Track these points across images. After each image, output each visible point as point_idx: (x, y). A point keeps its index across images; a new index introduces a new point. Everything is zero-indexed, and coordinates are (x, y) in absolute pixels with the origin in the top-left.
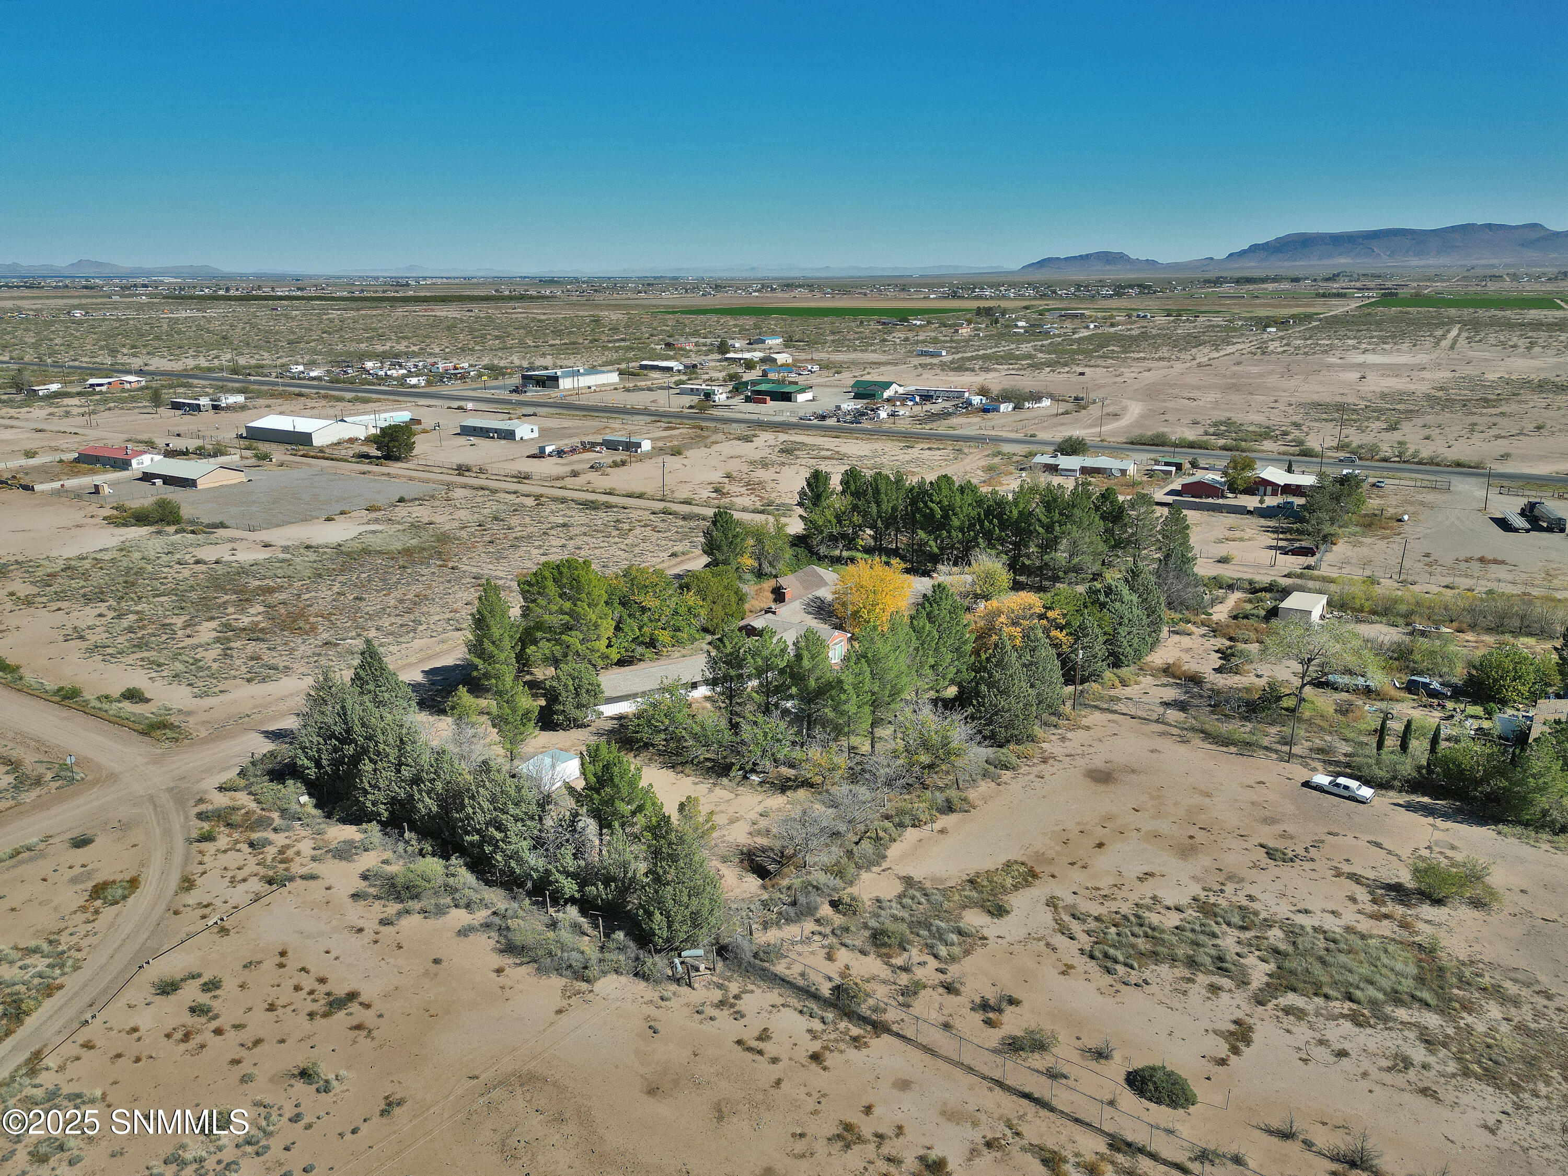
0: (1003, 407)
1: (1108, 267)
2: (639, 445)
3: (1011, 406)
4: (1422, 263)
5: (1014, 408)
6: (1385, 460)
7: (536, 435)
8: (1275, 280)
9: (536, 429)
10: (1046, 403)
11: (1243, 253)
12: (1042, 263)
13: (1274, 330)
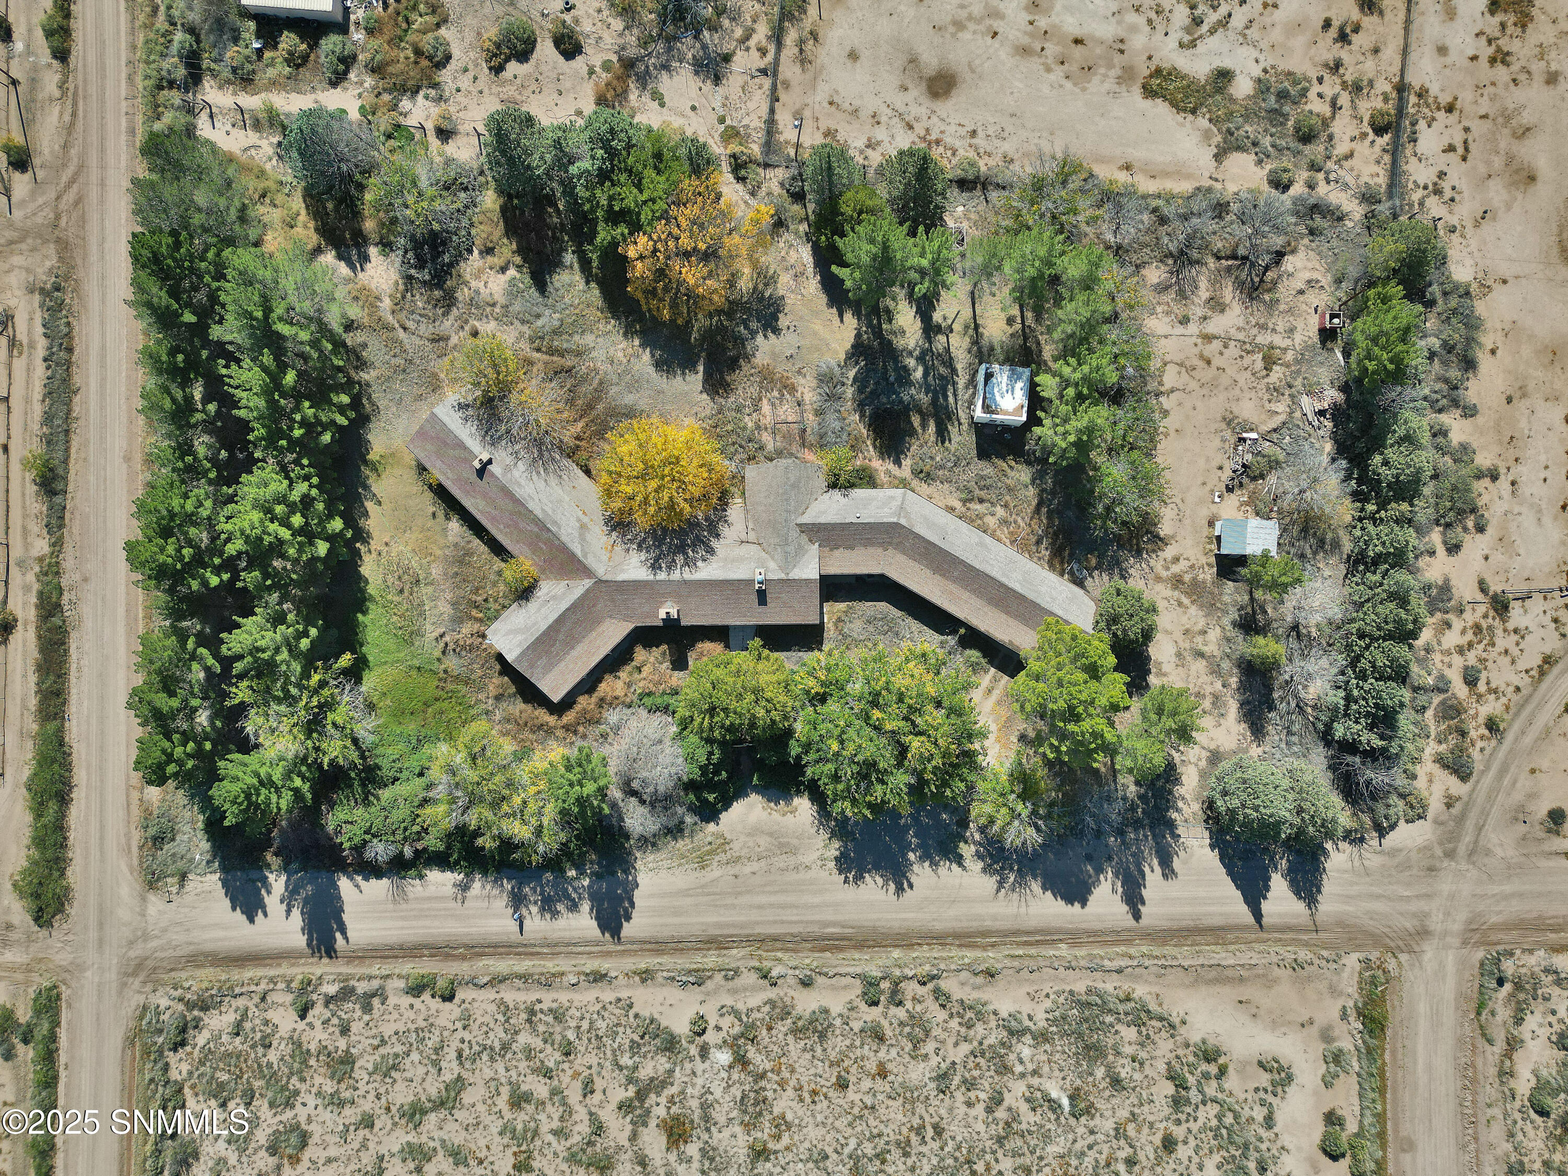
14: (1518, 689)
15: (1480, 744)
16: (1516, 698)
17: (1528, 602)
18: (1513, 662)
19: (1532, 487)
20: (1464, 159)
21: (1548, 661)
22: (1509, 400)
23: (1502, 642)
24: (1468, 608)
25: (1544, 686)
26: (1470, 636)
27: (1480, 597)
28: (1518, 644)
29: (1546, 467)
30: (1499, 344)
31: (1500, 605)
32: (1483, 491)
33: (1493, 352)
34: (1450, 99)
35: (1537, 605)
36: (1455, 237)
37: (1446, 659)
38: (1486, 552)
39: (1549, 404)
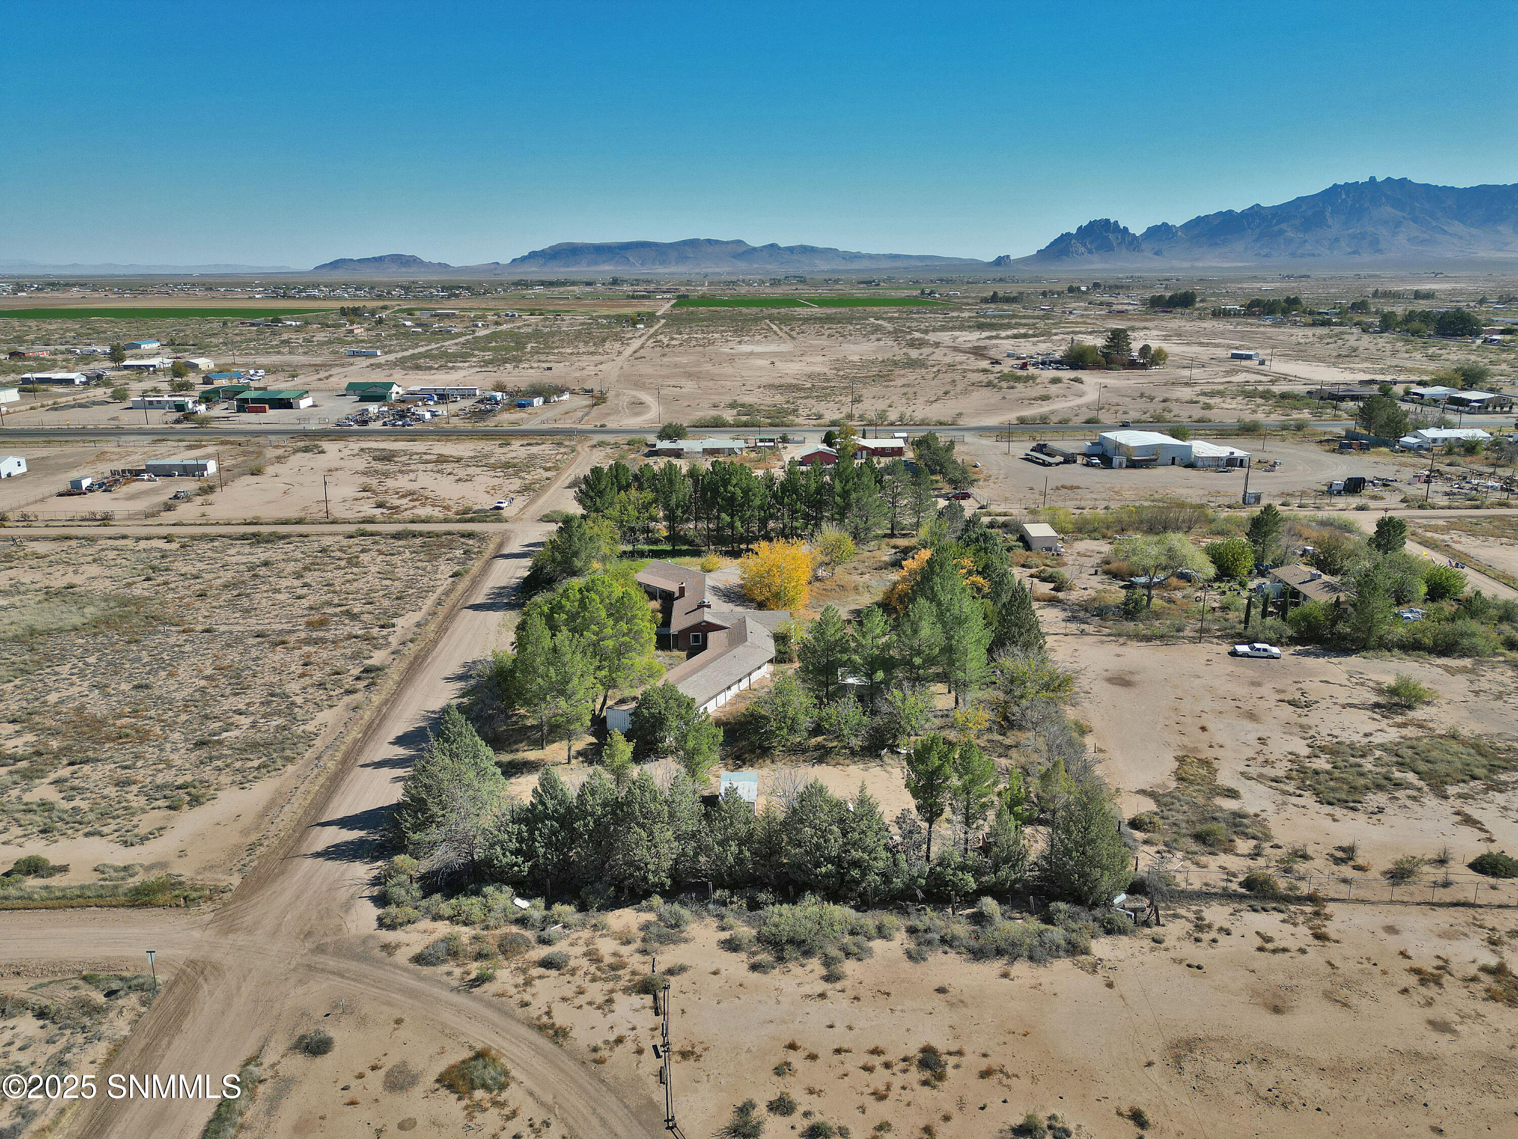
0: (535, 401)
1: (404, 270)
2: (204, 467)
3: (541, 400)
4: (667, 270)
5: (545, 402)
6: (892, 424)
7: (23, 469)
8: (573, 284)
9: (23, 462)
10: (566, 397)
11: (523, 259)
12: (336, 264)
13: (642, 326)
14: (525, 1004)
15: (458, 972)
16: (513, 1003)
17: (651, 1013)
18: (564, 999)
19: (818, 1012)
20: (1261, 949)
21: (559, 1034)
22: (941, 990)
23: (597, 991)
24: (648, 958)
25: (523, 1031)
26: (608, 960)
27: (660, 968)
28: (590, 1003)
29: (850, 1028)
30: (1016, 981)
31: (646, 987)
32: (809, 968)
33: (1005, 975)
34: (1333, 935)
35: (648, 1019)
36: (1147, 944)
37: (581, 942)
38: (723, 972)
39: (948, 1030)
